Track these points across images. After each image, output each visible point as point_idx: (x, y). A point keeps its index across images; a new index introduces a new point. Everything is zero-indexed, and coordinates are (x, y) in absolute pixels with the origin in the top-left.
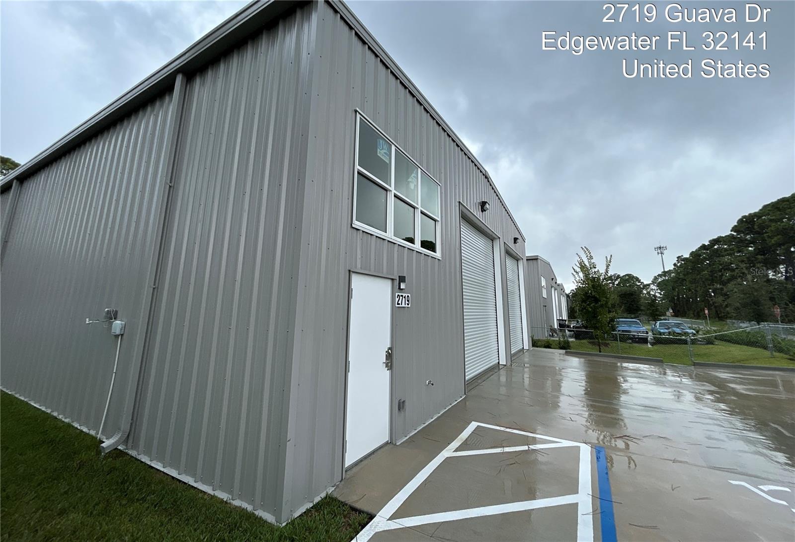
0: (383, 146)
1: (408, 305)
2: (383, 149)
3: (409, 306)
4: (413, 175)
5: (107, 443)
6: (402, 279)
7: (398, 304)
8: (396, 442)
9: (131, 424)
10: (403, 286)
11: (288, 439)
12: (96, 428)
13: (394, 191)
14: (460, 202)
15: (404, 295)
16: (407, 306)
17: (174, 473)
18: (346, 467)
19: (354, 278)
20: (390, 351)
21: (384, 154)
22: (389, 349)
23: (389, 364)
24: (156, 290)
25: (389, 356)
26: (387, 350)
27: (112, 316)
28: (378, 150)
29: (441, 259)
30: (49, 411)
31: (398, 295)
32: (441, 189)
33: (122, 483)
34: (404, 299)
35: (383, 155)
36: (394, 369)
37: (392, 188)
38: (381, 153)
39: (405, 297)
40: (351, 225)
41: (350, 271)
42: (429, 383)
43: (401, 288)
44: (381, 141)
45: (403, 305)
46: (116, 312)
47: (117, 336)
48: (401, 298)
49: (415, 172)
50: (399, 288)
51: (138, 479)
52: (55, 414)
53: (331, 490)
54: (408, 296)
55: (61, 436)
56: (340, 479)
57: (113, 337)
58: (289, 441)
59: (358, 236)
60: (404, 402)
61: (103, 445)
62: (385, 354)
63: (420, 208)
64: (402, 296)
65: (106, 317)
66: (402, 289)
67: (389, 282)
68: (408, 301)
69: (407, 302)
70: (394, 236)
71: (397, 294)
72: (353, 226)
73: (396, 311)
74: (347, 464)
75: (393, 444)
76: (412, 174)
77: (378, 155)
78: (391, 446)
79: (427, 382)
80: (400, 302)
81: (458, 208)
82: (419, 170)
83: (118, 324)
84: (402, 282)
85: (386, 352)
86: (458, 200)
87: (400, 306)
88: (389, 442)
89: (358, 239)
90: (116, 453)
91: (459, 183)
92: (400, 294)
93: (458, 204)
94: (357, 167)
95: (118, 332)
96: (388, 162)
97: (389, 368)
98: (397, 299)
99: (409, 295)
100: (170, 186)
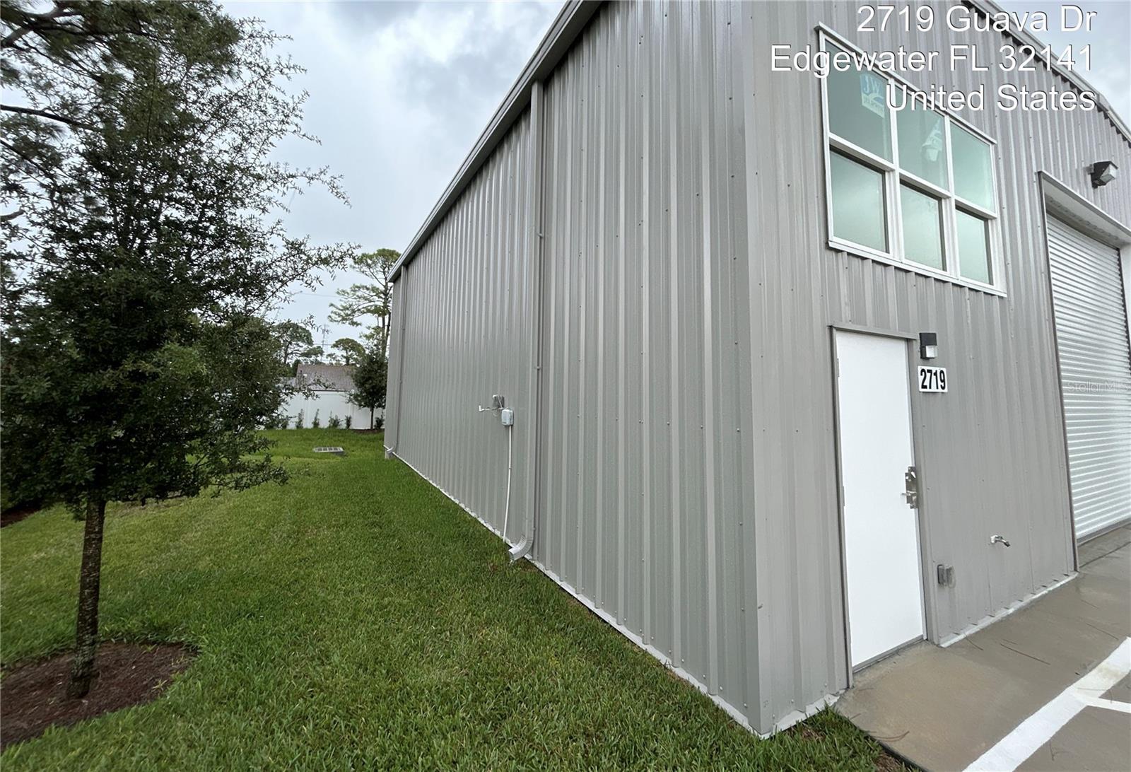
0: (870, 87)
1: (943, 388)
2: (871, 92)
3: (946, 390)
4: (934, 132)
5: (515, 549)
6: (928, 339)
7: (924, 387)
8: (939, 641)
9: (535, 531)
10: (930, 352)
11: (758, 606)
12: (501, 529)
13: (898, 170)
14: (1039, 173)
15: (934, 370)
16: (940, 390)
17: (590, 604)
18: (853, 665)
19: (841, 340)
20: (913, 473)
21: (874, 101)
22: (912, 469)
23: (914, 498)
24: (541, 371)
25: (913, 482)
26: (907, 472)
27: (500, 404)
28: (863, 95)
29: (1005, 296)
30: (457, 502)
31: (923, 370)
32: (996, 148)
33: (537, 602)
34: (934, 377)
35: (873, 104)
36: (925, 507)
37: (895, 165)
38: (868, 101)
39: (935, 374)
40: (827, 244)
41: (831, 327)
42: (996, 541)
43: (928, 356)
44: (867, 78)
45: (934, 389)
46: (503, 398)
47: (507, 427)
48: (928, 375)
49: (937, 125)
50: (923, 357)
51: (552, 601)
52: (462, 506)
53: (832, 701)
54: (942, 372)
55: (471, 530)
56: (845, 686)
57: (504, 428)
58: (760, 608)
59: (840, 261)
60: (949, 570)
61: (510, 550)
62: (904, 478)
63: (954, 197)
64: (930, 371)
65: (494, 405)
66: (928, 359)
67: (902, 346)
68: (943, 381)
69: (940, 383)
70: (906, 258)
71: (920, 369)
72: (831, 245)
73: (919, 400)
74: (856, 660)
75: (933, 643)
76: (931, 130)
77: (864, 104)
78: (931, 647)
79: (993, 538)
80: (927, 383)
81: (1036, 186)
82: (947, 118)
83: (506, 412)
84: (928, 345)
85: (907, 475)
86: (1035, 170)
87: (928, 390)
88: (925, 638)
89: (841, 266)
90: (525, 564)
91: (1036, 133)
92: (926, 368)
93: (1035, 178)
94: (828, 135)
95: (508, 423)
96: (883, 116)
97: (914, 504)
98: (921, 378)
99: (944, 370)
100: (541, 238)
